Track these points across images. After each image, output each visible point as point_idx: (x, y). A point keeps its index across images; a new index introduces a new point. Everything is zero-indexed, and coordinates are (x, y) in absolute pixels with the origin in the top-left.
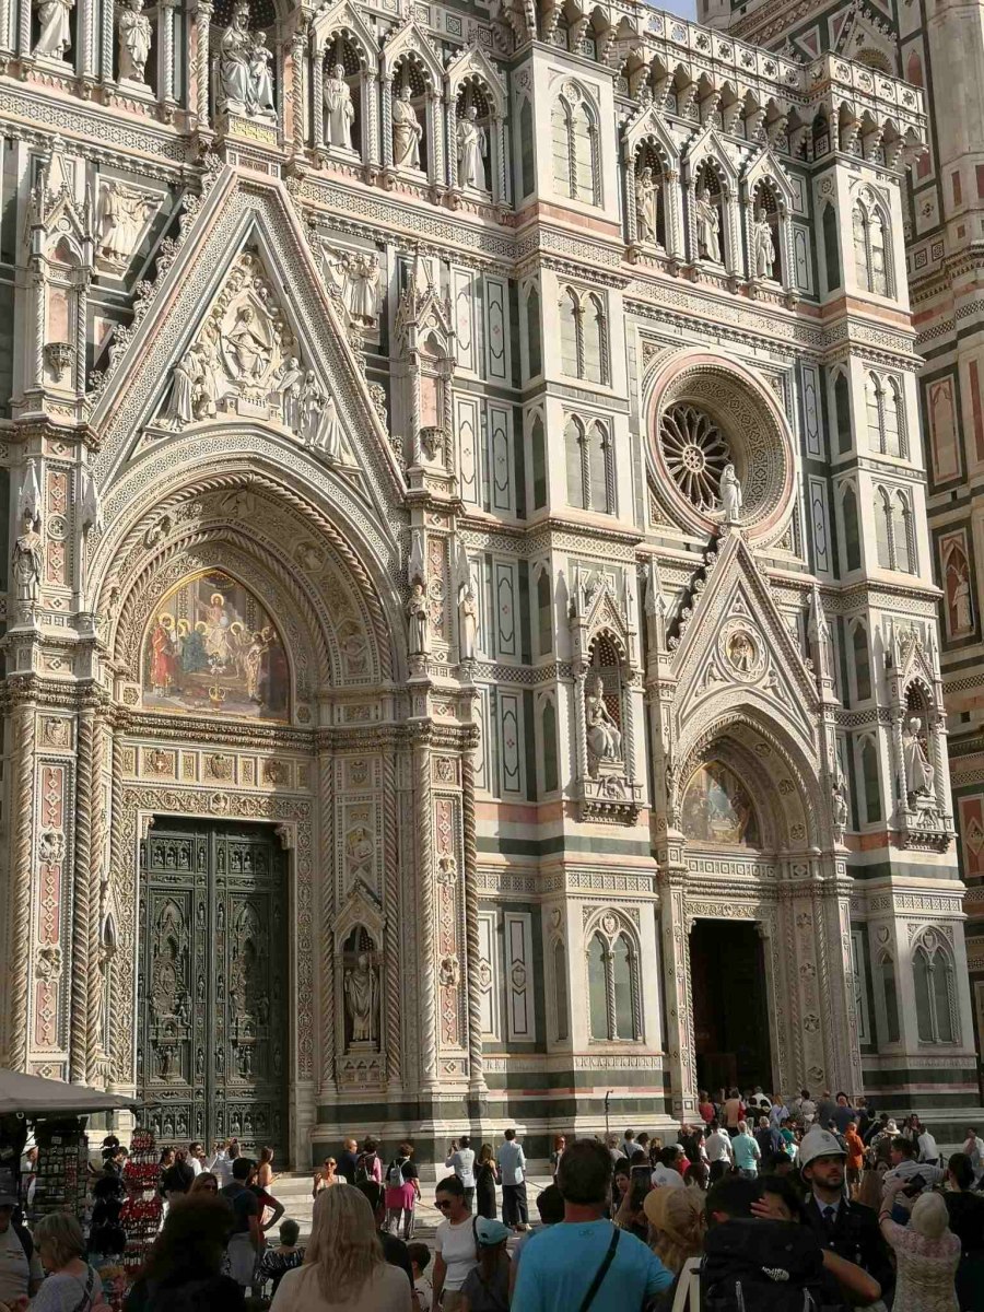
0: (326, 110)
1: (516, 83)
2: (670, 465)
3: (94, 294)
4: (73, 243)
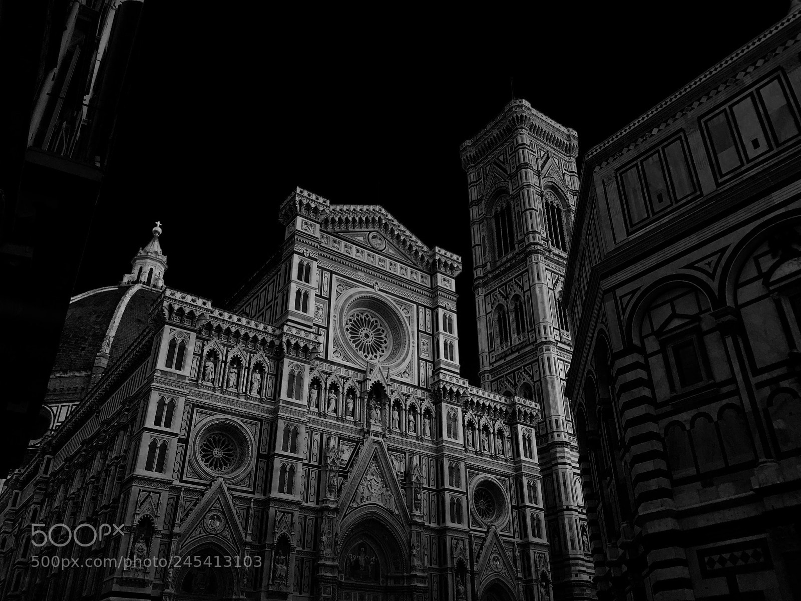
0: (393, 419)
1: (438, 409)
2: (476, 507)
3: (340, 471)
4: (335, 460)
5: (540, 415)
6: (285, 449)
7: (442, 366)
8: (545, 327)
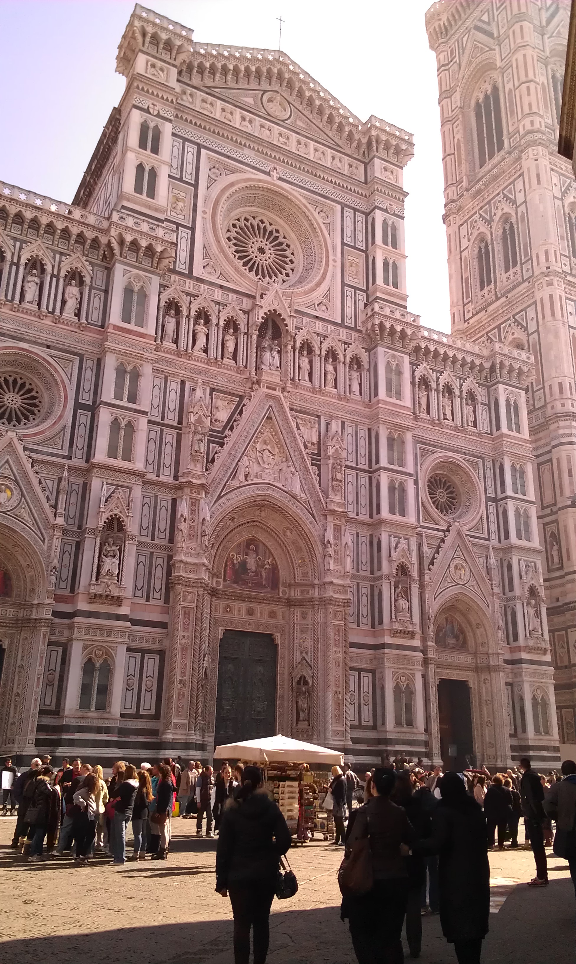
0: (299, 367)
1: (372, 357)
2: (431, 498)
3: (210, 436)
4: (204, 419)
5: (534, 372)
6: (118, 396)
7: (379, 294)
8: (547, 253)
